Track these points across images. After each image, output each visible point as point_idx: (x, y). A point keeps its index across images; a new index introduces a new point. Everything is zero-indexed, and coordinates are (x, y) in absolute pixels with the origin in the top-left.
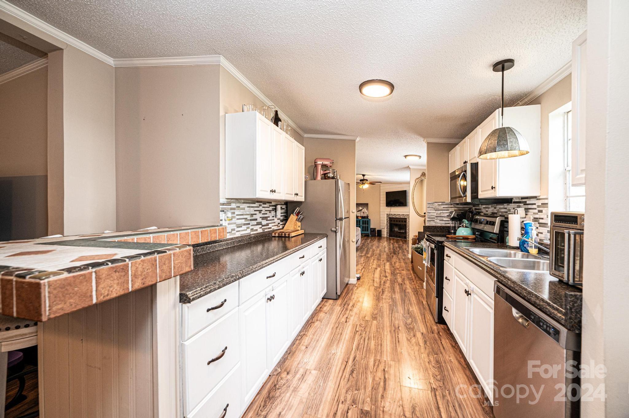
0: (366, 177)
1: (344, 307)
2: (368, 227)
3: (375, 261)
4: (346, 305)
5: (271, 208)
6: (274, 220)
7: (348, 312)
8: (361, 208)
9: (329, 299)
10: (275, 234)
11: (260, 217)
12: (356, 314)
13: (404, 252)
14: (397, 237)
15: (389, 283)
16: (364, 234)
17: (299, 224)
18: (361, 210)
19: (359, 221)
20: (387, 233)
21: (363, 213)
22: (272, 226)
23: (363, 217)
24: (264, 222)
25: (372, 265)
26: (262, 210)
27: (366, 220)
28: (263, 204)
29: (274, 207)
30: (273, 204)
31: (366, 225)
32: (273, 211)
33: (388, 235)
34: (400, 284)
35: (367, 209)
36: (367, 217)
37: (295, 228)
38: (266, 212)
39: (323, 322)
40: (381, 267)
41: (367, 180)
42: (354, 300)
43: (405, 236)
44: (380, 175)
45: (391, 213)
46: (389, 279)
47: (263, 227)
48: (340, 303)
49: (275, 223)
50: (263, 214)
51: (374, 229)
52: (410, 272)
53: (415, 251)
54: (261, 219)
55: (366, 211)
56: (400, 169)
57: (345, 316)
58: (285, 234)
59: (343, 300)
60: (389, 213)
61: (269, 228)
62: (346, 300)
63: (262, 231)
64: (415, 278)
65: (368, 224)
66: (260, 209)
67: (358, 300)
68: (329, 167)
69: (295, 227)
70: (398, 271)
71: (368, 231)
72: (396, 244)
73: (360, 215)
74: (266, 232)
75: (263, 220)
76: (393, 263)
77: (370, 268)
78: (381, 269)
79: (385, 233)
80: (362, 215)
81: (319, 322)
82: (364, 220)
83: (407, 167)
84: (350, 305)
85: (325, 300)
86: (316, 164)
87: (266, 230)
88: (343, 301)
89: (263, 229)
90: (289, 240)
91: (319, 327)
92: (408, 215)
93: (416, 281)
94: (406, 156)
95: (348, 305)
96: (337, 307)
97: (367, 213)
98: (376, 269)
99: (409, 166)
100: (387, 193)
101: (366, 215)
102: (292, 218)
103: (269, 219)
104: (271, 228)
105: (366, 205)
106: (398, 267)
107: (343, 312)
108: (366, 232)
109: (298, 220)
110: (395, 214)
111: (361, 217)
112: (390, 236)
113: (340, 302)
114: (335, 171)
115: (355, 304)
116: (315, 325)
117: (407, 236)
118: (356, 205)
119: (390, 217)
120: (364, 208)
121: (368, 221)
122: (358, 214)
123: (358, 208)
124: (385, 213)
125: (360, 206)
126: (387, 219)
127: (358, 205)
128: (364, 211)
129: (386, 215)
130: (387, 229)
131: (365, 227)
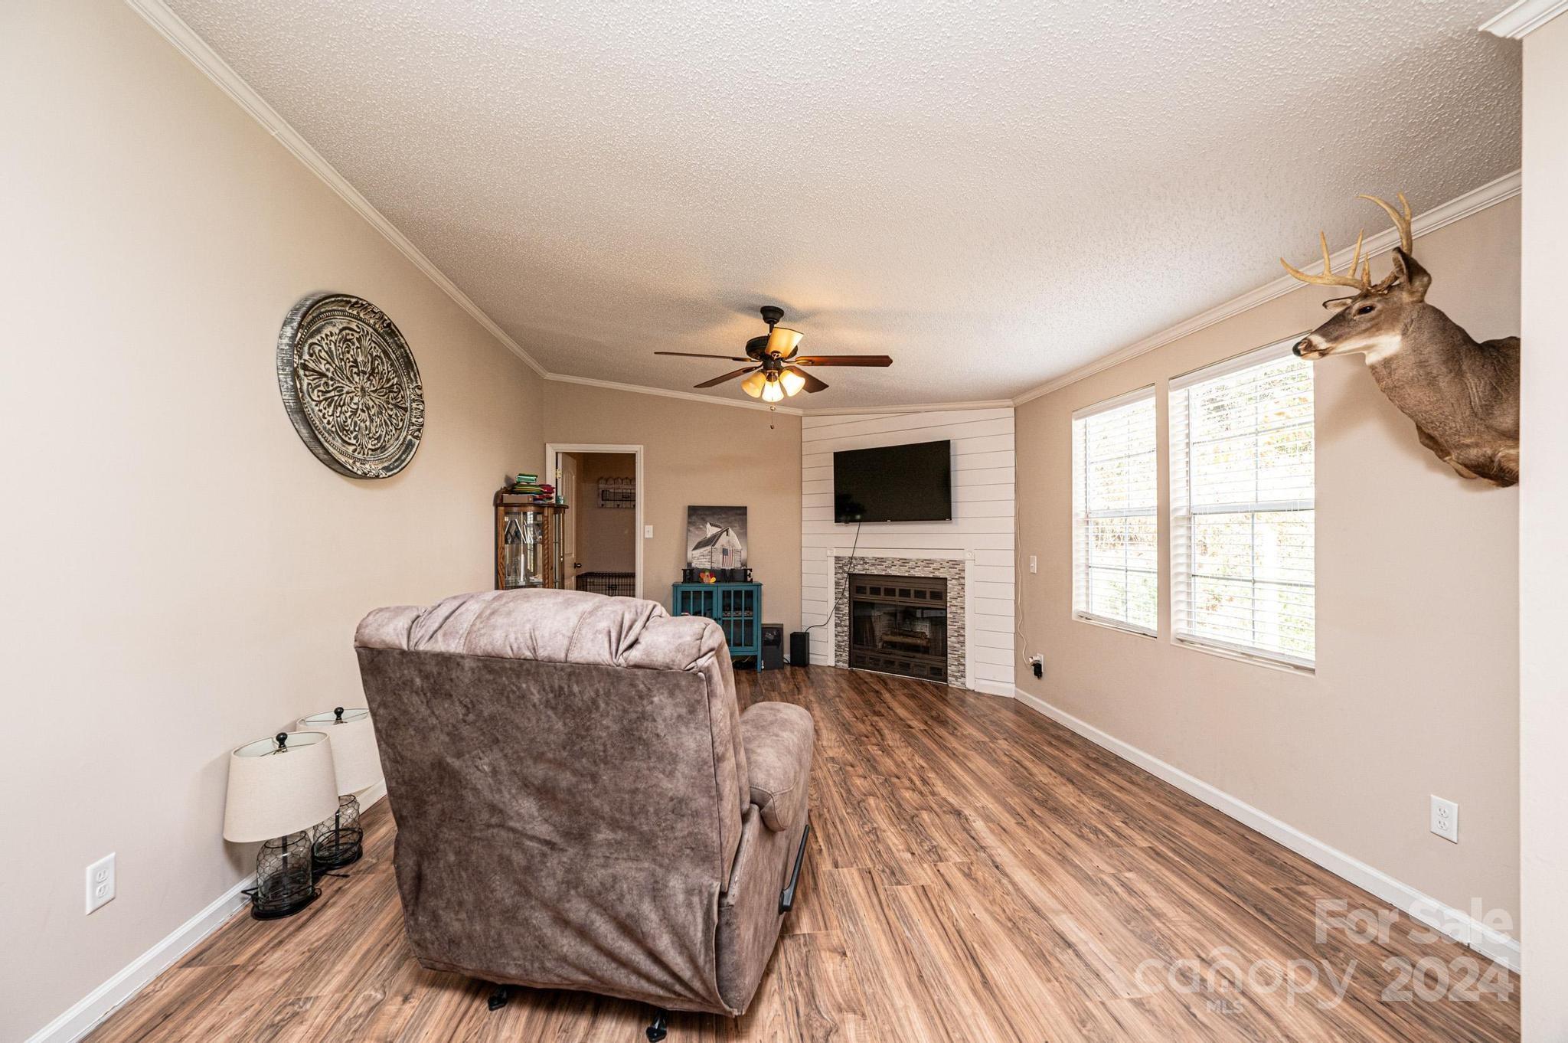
2: (749, 624)
8: (711, 531)
18: (712, 541)
19: (709, 595)
20: (838, 646)
21: (725, 552)
23: (724, 576)
27: (743, 588)
31: (743, 615)
33: (845, 656)
35: (743, 534)
36: (745, 573)
43: (940, 665)
45: (858, 554)
51: (778, 630)
55: (738, 545)
60: (848, 553)
65: (749, 608)
71: (749, 641)
73: (708, 566)
79: (826, 649)
80: (719, 562)
82: (732, 587)
92: (954, 563)
97: (744, 555)
100: (837, 455)
101: (738, 565)
105: (735, 515)
108: (744, 651)
110: (881, 560)
111: (713, 572)
117: (951, 669)
118: (690, 516)
119: (856, 572)
120: (727, 531)
121: (752, 592)
122: (701, 559)
123: (698, 528)
124: (829, 553)
125: (708, 519)
126: (837, 584)
127: (700, 512)
128: (729, 542)
129: (833, 560)
130: (839, 629)
131: (737, 623)
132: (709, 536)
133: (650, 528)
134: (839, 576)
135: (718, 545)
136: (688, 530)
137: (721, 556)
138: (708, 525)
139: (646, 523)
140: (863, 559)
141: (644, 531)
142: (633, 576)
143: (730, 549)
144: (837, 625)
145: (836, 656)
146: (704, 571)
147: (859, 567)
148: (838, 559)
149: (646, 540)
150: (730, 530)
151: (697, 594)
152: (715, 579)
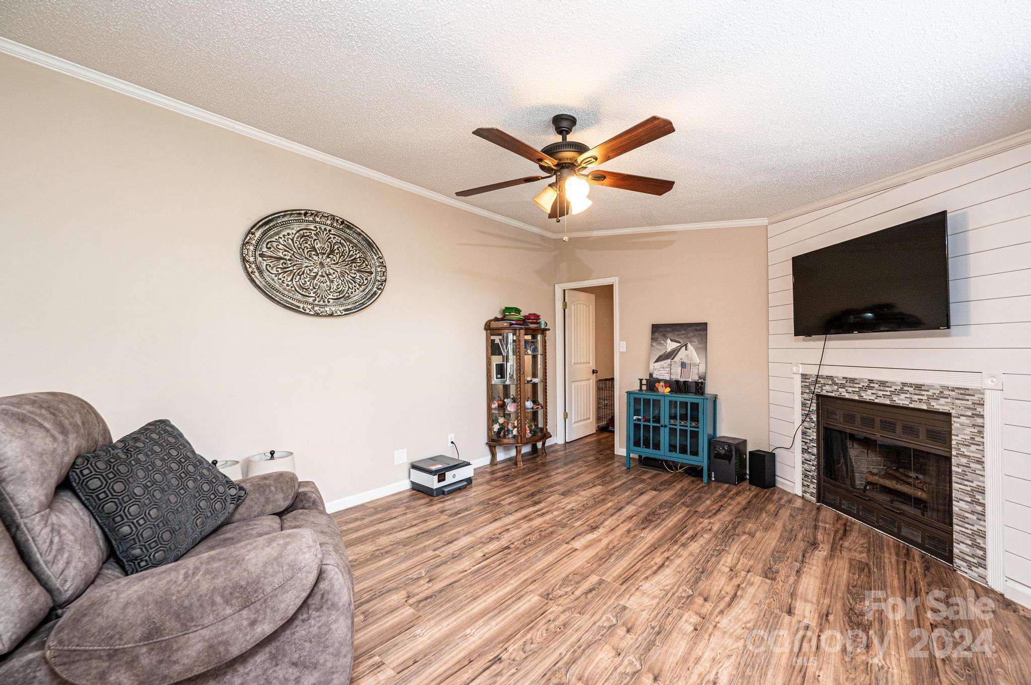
2: (699, 433)
8: (671, 345)
16: (681, 464)
18: (671, 355)
19: (659, 404)
20: (805, 475)
21: (683, 365)
23: (679, 387)
27: (690, 398)
31: (689, 426)
33: (813, 488)
35: (703, 347)
36: (699, 388)
43: (943, 537)
45: (825, 372)
55: (697, 359)
60: (813, 371)
65: (695, 419)
71: (697, 451)
73: (667, 378)
80: (677, 374)
82: (681, 397)
97: (702, 369)
100: (795, 259)
101: (696, 378)
105: (697, 331)
108: (688, 459)
110: (853, 381)
111: (668, 383)
118: (653, 332)
119: (824, 393)
120: (686, 345)
121: (697, 404)
122: (662, 371)
123: (660, 344)
124: (795, 369)
125: (669, 335)
126: (803, 404)
127: (660, 329)
128: (687, 356)
129: (798, 378)
130: (806, 456)
131: (683, 432)
132: (669, 350)
133: (624, 343)
134: (805, 396)
135: (677, 359)
136: (652, 345)
137: (680, 368)
138: (669, 341)
139: (621, 340)
140: (831, 378)
141: (619, 346)
143: (688, 362)
144: (804, 451)
145: (803, 485)
146: (659, 381)
147: (828, 388)
148: (804, 377)
149: (622, 353)
150: (689, 345)
151: (647, 402)
152: (668, 389)
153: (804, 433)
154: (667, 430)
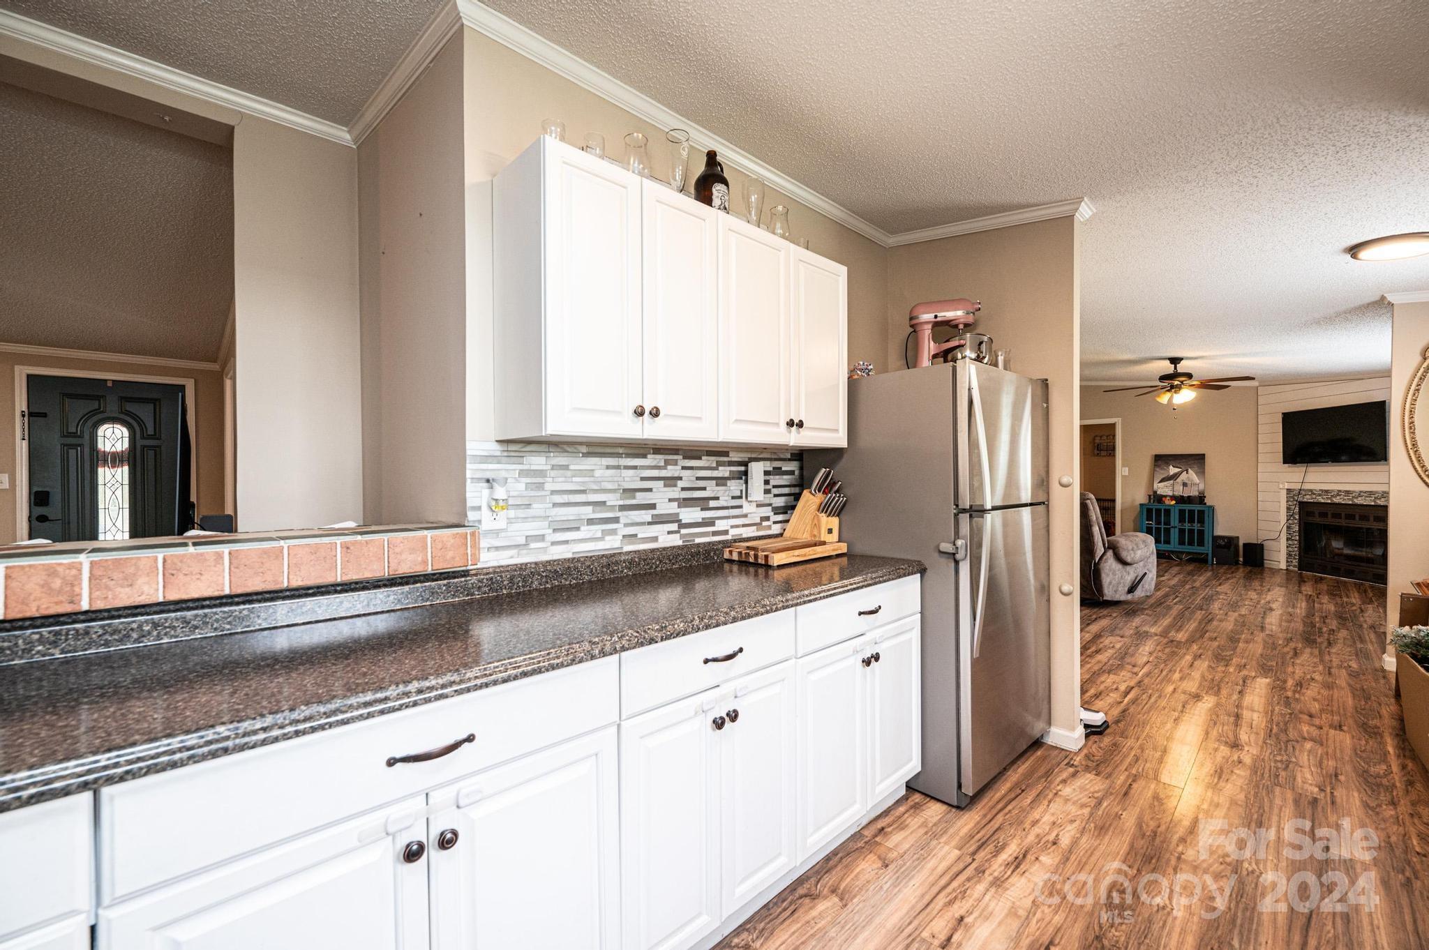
0: (1182, 367)
1: (974, 853)
2: (1201, 533)
3: (1203, 665)
4: (990, 848)
5: (724, 472)
6: (740, 507)
7: (980, 888)
8: (1173, 470)
9: (932, 798)
10: (731, 552)
11: (670, 500)
12: (1013, 912)
13: (1362, 640)
14: (1335, 571)
15: (1240, 782)
16: (1188, 553)
17: (834, 522)
18: (1173, 477)
19: (1168, 512)
20: (1289, 555)
21: (1185, 485)
22: (732, 527)
23: (1182, 500)
24: (691, 515)
25: (1181, 679)
26: (680, 478)
27: (1197, 508)
28: (685, 458)
29: (743, 468)
30: (735, 457)
31: (1196, 526)
32: (733, 478)
33: (1295, 562)
34: (1304, 802)
35: (1201, 472)
36: (1201, 499)
37: (815, 536)
38: (701, 484)
39: (850, 906)
40: (1224, 692)
41: (1189, 376)
42: (1037, 830)
43: (1381, 572)
44: (1244, 355)
45: (1307, 486)
46: (1247, 760)
47: (684, 531)
48: (965, 830)
49: (745, 516)
50: (683, 489)
51: (1231, 542)
52: (1382, 744)
53: (1414, 657)
54: (676, 504)
55: (1197, 480)
56: (1338, 315)
57: (958, 910)
58: (756, 557)
59: (989, 817)
60: (1297, 486)
61: (715, 533)
62: (1000, 818)
63: (680, 543)
64: (1410, 783)
65: (1201, 521)
66: (669, 475)
67: (1052, 837)
68: (961, 326)
69: (816, 532)
70: (1305, 728)
71: (1201, 543)
72: (1325, 599)
73: (1170, 494)
74: (698, 545)
75: (683, 509)
76: (1290, 683)
77: (1170, 688)
78: (1218, 705)
79: (1280, 555)
80: (1179, 491)
81: (836, 899)
82: (1187, 507)
83: (1375, 302)
84: (1005, 856)
85: (917, 798)
86: (914, 322)
87: (698, 541)
88: (984, 822)
89: (682, 536)
90: (767, 576)
91: (820, 930)
93: (1413, 804)
94: (1354, 250)
95: (998, 851)
96: (947, 848)
97: (1201, 487)
98: (1197, 697)
99: (1383, 298)
100: (1287, 415)
101: (1196, 494)
102: (807, 501)
103: (712, 504)
104: (726, 532)
105: (1197, 460)
106: (1314, 708)
107: (955, 884)
108: (1196, 549)
109: (825, 508)
110: (1327, 492)
111: (1173, 498)
112: (1301, 567)
113: (972, 824)
114: (985, 339)
115: (1030, 857)
116: (814, 913)
118: (1156, 461)
119: (1305, 500)
120: (1187, 471)
121: (1203, 511)
122: (1163, 489)
123: (1162, 469)
124: (1281, 486)
125: (1171, 463)
126: (1288, 509)
127: (1164, 459)
128: (1188, 478)
129: (1284, 494)
130: (1290, 542)
131: (1191, 531)
132: (1171, 473)
133: (1126, 469)
134: (1290, 503)
135: (1179, 480)
136: (1154, 470)
137: (1181, 487)
138: (1171, 467)
139: (1123, 466)
140: (1311, 491)
141: (1121, 471)
142: (1114, 501)
143: (1189, 482)
144: (1288, 539)
145: (1287, 562)
146: (1166, 496)
147: (1308, 497)
148: (1289, 491)
149: (1123, 477)
150: (1189, 470)
151: (1158, 511)
152: (1174, 502)
153: (1288, 528)
154: (1177, 530)
